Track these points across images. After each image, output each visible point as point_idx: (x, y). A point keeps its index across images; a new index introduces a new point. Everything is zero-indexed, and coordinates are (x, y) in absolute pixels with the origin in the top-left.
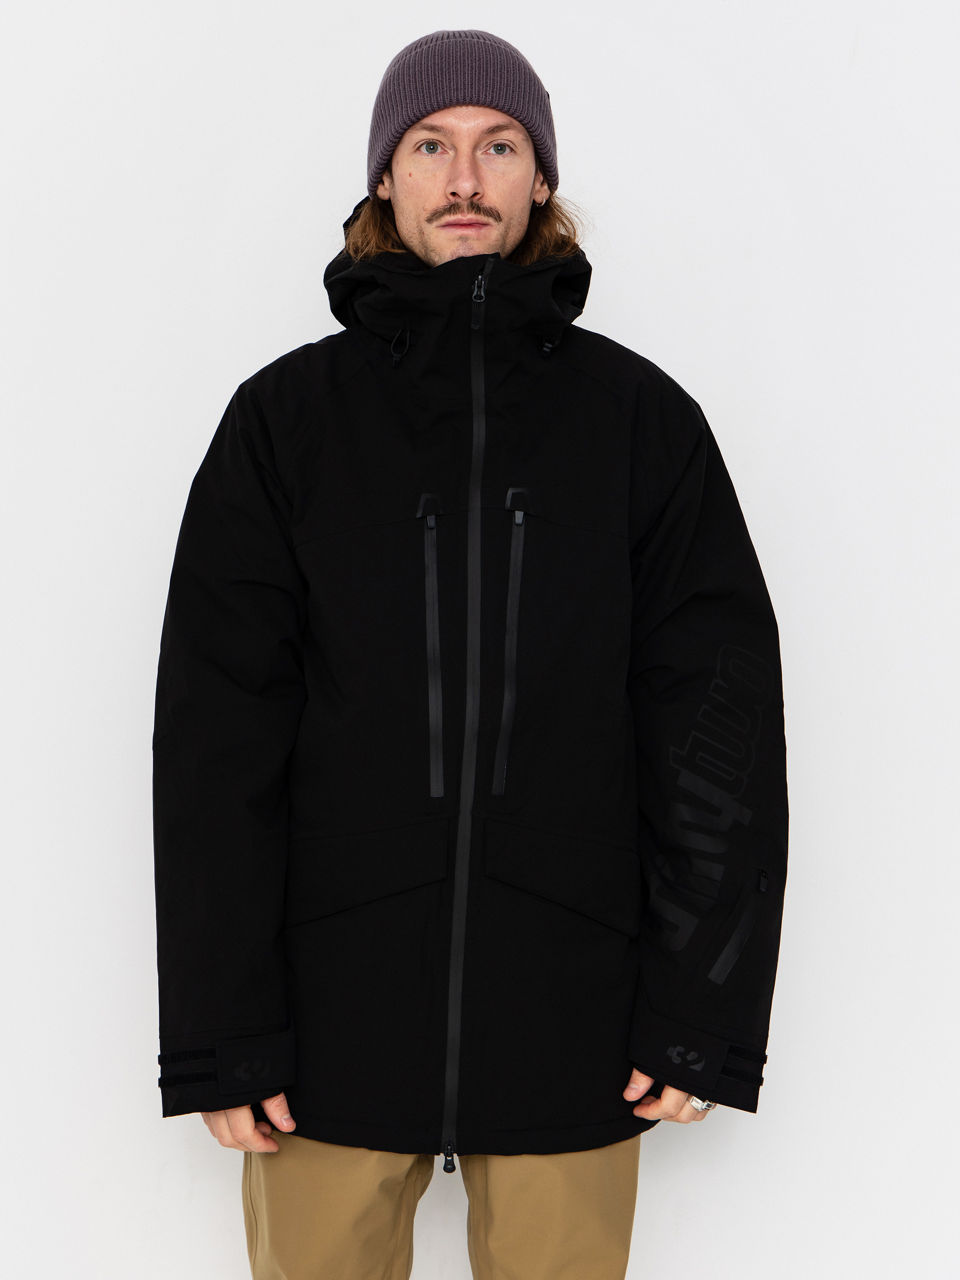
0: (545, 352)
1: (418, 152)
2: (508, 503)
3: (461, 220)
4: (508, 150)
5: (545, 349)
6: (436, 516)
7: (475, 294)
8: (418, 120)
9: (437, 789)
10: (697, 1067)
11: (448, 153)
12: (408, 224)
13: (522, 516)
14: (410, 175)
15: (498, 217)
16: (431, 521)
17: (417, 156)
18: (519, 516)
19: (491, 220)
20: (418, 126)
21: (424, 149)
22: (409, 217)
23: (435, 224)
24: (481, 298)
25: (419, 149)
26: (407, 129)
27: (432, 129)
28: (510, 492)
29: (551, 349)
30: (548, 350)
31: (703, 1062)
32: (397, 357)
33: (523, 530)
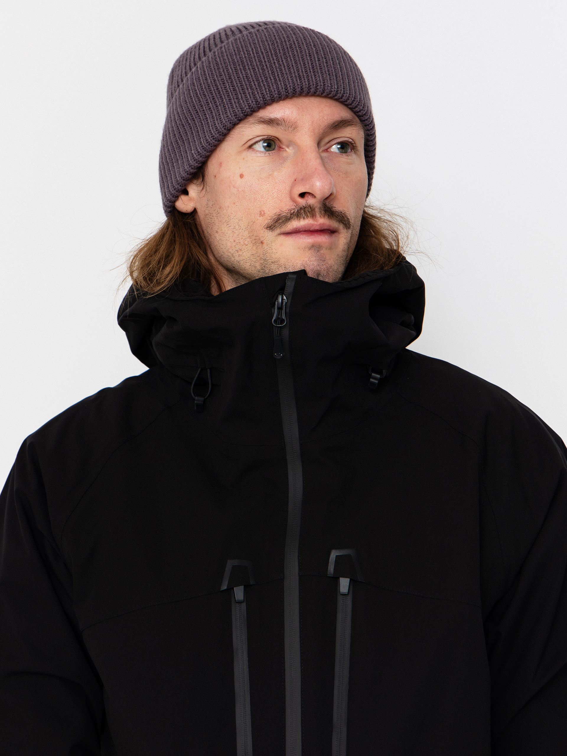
0: (373, 384)
1: (250, 150)
2: (331, 568)
3: (313, 225)
5: (372, 380)
6: (245, 587)
7: (274, 318)
8: (253, 111)
11: (286, 151)
12: (235, 235)
13: (348, 584)
14: (241, 176)
15: (348, 224)
16: (239, 593)
17: (249, 154)
18: (344, 584)
19: (341, 227)
20: (251, 119)
21: (260, 147)
22: (237, 227)
23: (278, 231)
24: (282, 321)
25: (250, 147)
26: (238, 124)
27: (271, 122)
28: (334, 554)
29: (380, 380)
30: (377, 382)
32: (199, 400)
33: (349, 601)
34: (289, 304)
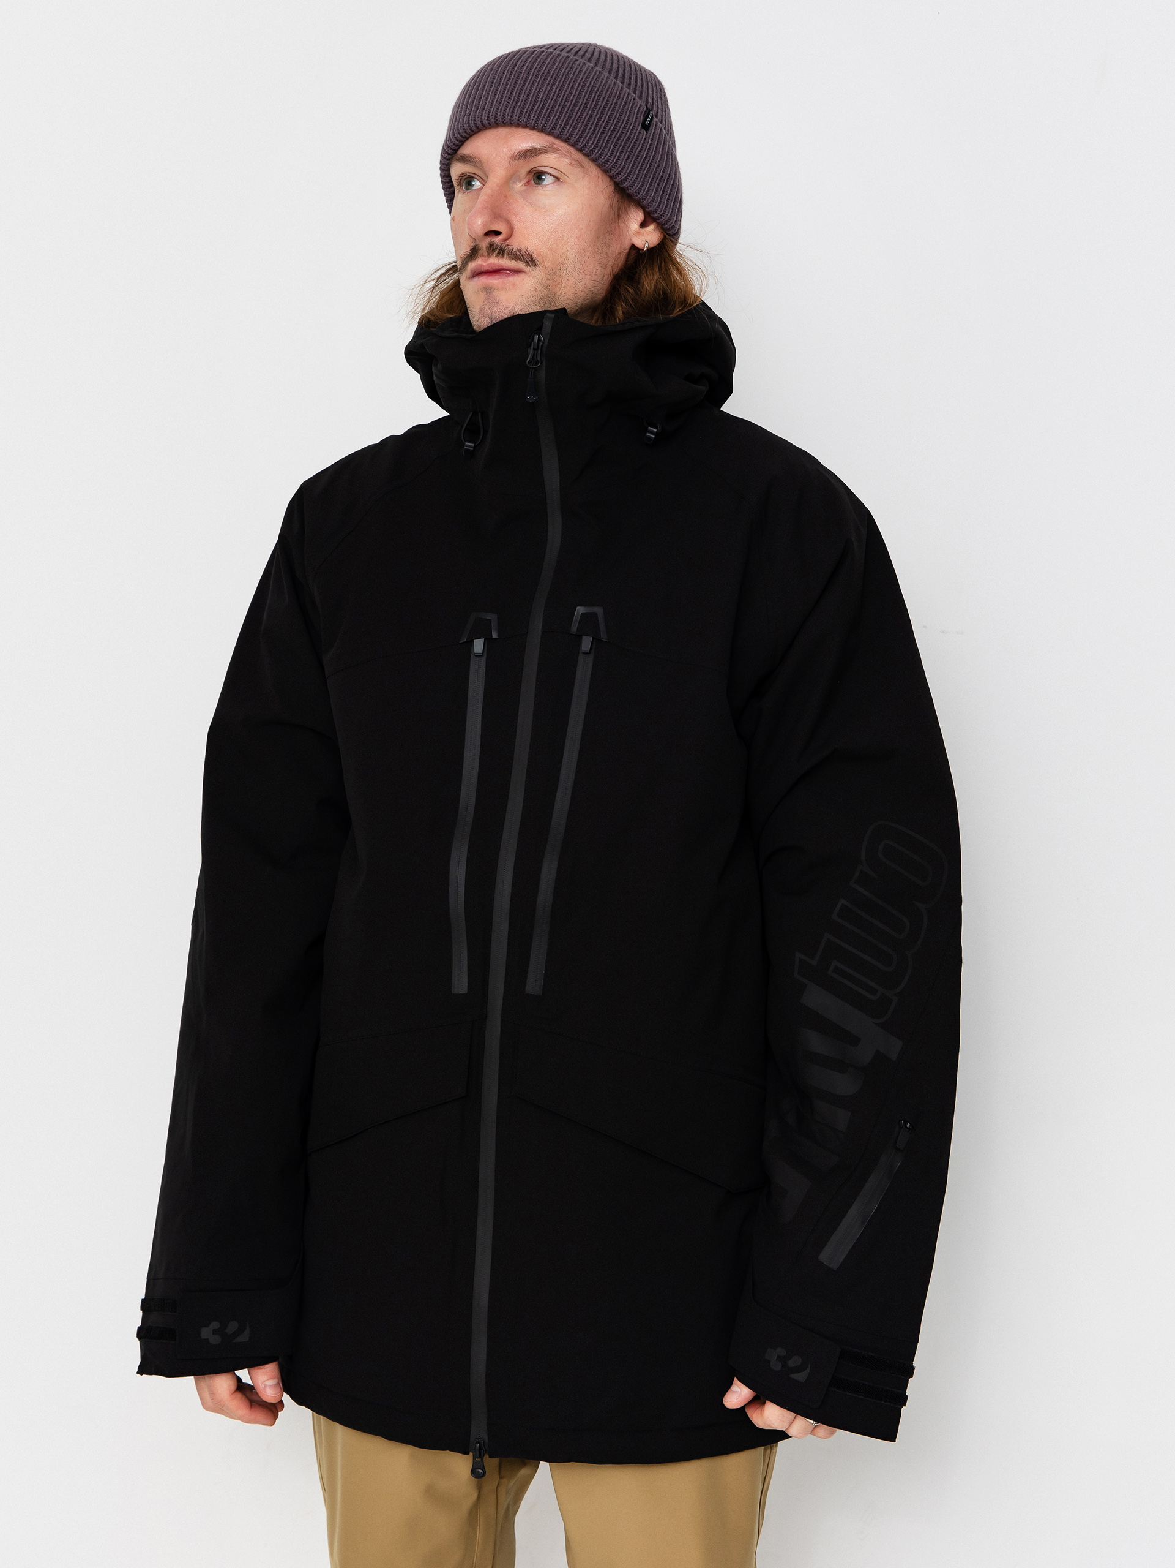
0: (650, 438)
4: (548, 180)
5: (648, 434)
6: (486, 640)
7: (529, 359)
9: (461, 984)
10: (801, 1377)
13: (589, 643)
15: (531, 261)
16: (478, 646)
18: (586, 643)
24: (538, 362)
30: (653, 436)
31: (807, 1371)
32: (469, 445)
33: (590, 659)
34: (546, 343)
